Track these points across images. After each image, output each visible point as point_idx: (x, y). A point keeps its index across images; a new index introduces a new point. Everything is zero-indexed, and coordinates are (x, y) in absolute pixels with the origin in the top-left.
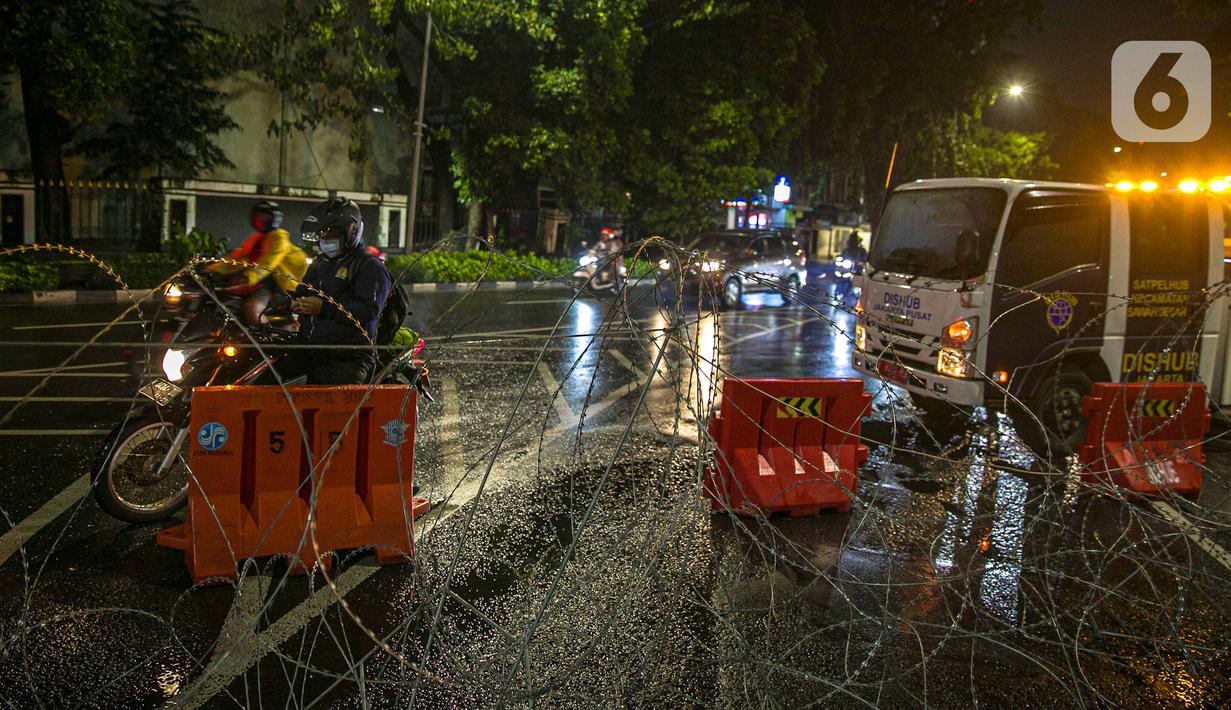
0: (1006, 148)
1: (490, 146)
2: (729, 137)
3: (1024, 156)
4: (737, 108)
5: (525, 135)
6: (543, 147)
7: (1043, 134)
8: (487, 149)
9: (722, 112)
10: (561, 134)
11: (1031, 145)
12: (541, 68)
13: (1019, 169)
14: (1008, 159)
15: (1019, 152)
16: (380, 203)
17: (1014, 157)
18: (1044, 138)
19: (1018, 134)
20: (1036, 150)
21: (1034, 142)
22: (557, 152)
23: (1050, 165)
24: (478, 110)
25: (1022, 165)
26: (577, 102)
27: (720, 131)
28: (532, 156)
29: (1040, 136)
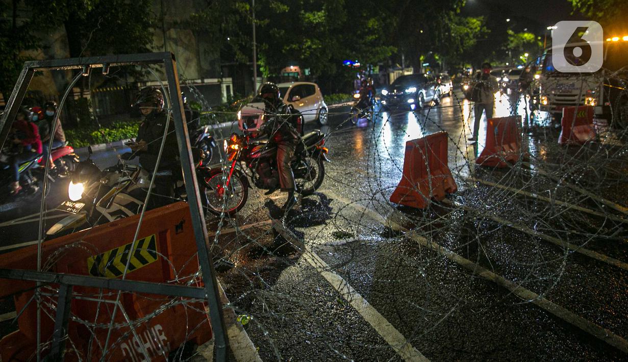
0: (467, 25)
1: (285, 50)
2: (375, 34)
3: (476, 28)
4: (378, 20)
5: (301, 43)
6: (309, 47)
7: (483, 17)
8: (283, 51)
9: (372, 23)
10: (317, 41)
11: (478, 22)
12: (303, 12)
13: (474, 35)
14: (469, 30)
15: (473, 27)
16: (221, 83)
17: (471, 29)
18: (483, 18)
19: (472, 18)
20: (480, 25)
21: (479, 21)
22: (315, 49)
23: (486, 31)
24: (279, 34)
25: (476, 32)
26: (324, 26)
27: (371, 32)
28: (305, 52)
29: (481, 18)
